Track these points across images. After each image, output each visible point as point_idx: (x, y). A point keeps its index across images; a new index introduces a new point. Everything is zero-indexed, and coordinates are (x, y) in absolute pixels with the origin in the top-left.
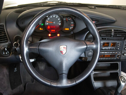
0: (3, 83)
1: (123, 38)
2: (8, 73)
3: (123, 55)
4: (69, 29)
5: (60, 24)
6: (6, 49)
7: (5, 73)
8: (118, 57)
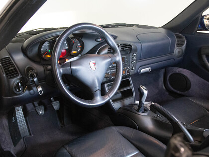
0: (4, 139)
1: (129, 52)
2: (8, 125)
3: (132, 69)
4: (77, 51)
5: (67, 48)
6: (20, 84)
7: (5, 125)
8: (128, 72)
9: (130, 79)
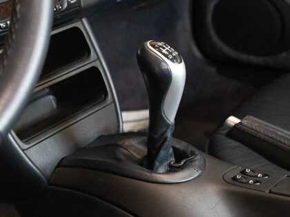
9: (85, 26)
